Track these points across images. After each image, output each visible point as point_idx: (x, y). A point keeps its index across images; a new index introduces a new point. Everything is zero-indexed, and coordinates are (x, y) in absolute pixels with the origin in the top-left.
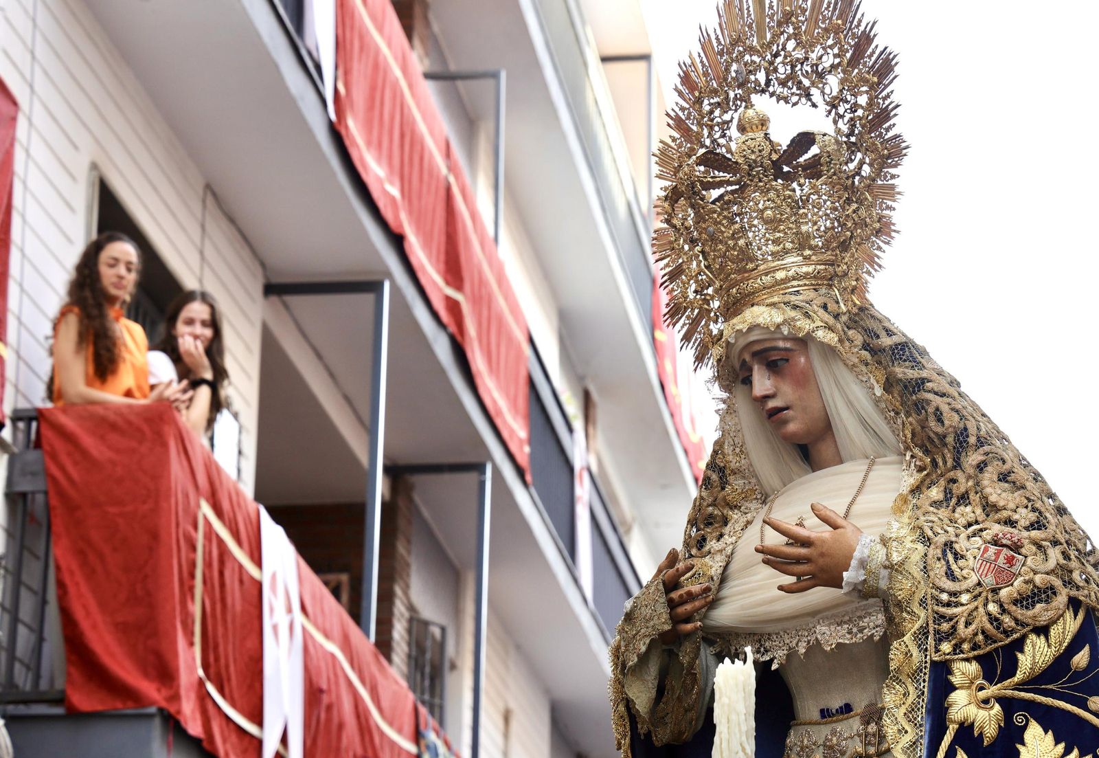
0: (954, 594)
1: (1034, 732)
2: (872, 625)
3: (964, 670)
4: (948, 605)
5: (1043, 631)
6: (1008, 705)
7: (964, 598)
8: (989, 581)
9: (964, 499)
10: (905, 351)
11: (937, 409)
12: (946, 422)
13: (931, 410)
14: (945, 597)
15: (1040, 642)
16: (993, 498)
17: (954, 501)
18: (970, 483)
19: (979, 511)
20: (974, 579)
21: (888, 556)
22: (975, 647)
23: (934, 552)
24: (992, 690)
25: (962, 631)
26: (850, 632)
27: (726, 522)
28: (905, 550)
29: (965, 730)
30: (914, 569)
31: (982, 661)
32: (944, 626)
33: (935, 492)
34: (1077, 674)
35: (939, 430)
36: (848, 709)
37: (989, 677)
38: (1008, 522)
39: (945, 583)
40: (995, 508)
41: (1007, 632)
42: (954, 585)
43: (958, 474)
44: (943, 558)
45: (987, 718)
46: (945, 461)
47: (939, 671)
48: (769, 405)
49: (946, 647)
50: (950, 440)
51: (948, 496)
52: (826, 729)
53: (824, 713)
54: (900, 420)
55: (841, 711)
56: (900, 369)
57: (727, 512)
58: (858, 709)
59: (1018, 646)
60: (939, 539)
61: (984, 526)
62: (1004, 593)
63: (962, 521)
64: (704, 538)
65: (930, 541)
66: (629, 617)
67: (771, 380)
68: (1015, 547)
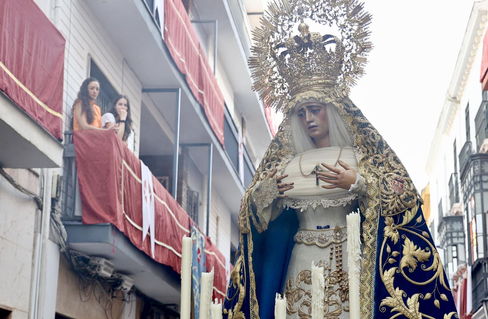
0: (388, 195)
1: (407, 241)
2: (342, 201)
4: (386, 199)
6: (401, 232)
7: (391, 197)
8: (397, 192)
9: (381, 164)
11: (373, 134)
12: (376, 139)
13: (370, 134)
14: (385, 196)
15: (409, 212)
16: (392, 165)
17: (377, 165)
18: (384, 159)
19: (387, 169)
20: (393, 191)
22: (393, 213)
23: (380, 180)
24: (397, 227)
25: (390, 207)
26: (334, 203)
27: (279, 160)
28: (371, 179)
29: (389, 239)
30: (375, 186)
31: (395, 218)
32: (385, 205)
33: (370, 160)
34: (419, 224)
35: (373, 140)
36: (328, 227)
37: (396, 222)
38: (398, 173)
39: (385, 191)
40: (393, 169)
41: (402, 209)
42: (388, 193)
43: (379, 156)
44: (383, 183)
45: (395, 236)
46: (373, 151)
47: (382, 219)
48: (312, 124)
49: (385, 212)
50: (377, 144)
51: (375, 163)
52: (318, 233)
53: (318, 228)
54: (355, 136)
55: (325, 228)
56: (359, 119)
57: (280, 157)
58: (333, 227)
59: (404, 214)
60: (382, 177)
61: (391, 173)
62: (401, 196)
63: (382, 171)
64: (270, 165)
65: (378, 177)
66: (257, 190)
67: (313, 116)
68: (402, 182)
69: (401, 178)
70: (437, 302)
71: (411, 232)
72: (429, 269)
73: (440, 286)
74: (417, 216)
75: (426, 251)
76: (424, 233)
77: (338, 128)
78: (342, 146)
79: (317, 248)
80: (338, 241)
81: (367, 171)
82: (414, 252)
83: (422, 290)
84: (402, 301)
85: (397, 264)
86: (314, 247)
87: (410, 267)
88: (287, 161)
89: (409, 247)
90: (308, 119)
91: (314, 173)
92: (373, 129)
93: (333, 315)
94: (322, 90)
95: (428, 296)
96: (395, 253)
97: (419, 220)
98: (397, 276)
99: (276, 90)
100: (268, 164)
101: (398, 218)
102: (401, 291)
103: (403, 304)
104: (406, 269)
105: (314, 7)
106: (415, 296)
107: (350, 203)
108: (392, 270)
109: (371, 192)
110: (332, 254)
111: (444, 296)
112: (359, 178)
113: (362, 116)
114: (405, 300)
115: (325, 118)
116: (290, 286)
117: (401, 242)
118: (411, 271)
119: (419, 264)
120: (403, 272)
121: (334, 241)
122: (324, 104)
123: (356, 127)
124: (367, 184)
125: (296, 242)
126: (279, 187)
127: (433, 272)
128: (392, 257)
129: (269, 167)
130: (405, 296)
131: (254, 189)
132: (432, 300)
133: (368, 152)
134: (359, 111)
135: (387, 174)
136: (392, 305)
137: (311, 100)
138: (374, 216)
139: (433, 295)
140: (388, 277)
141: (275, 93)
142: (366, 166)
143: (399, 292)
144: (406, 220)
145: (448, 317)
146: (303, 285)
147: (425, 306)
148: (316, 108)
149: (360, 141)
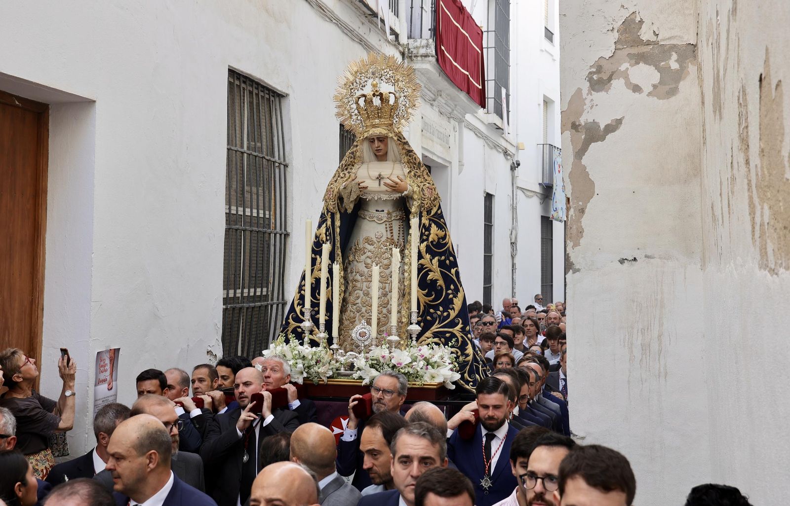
0: (424, 199)
1: (433, 225)
2: (393, 196)
3: (424, 213)
5: (435, 206)
6: (430, 220)
7: (426, 199)
8: (430, 196)
9: (419, 176)
10: (406, 143)
13: (414, 157)
15: (435, 208)
16: (426, 178)
17: (416, 177)
18: (421, 174)
19: (423, 180)
20: (427, 196)
21: (413, 189)
22: (427, 209)
23: (421, 190)
24: (428, 217)
25: (426, 206)
26: (388, 197)
27: (353, 166)
28: (416, 189)
29: (424, 224)
30: (418, 193)
31: (427, 212)
32: (423, 205)
33: (412, 173)
34: (439, 214)
35: (415, 161)
36: (383, 211)
37: (427, 214)
38: (429, 183)
39: (423, 196)
40: (426, 180)
41: (431, 206)
42: (425, 197)
43: (417, 171)
44: (422, 191)
45: (427, 223)
46: (414, 168)
47: (421, 213)
48: (378, 149)
49: (423, 209)
50: (417, 164)
51: (415, 175)
52: (377, 214)
53: (377, 211)
54: (403, 156)
55: (381, 211)
56: (406, 147)
57: (353, 164)
58: (386, 211)
59: (432, 209)
60: (421, 187)
61: (425, 183)
62: (432, 199)
63: (420, 181)
64: (347, 168)
65: (419, 187)
66: (345, 188)
67: (380, 143)
68: (432, 189)
69: (431, 187)
70: (448, 262)
71: (435, 219)
72: (444, 242)
73: (450, 252)
74: (438, 210)
75: (443, 231)
76: (442, 220)
77: (393, 151)
78: (395, 161)
79: (376, 224)
80: (390, 220)
81: (412, 182)
82: (437, 232)
83: (440, 254)
84: (430, 261)
85: (427, 240)
86: (373, 223)
87: (434, 241)
88: (358, 167)
89: (434, 228)
90: (376, 146)
91: (378, 178)
92: (415, 154)
93: (386, 265)
94: (387, 128)
95: (443, 258)
96: (427, 233)
97: (439, 212)
98: (427, 246)
99: (352, 120)
100: (346, 167)
101: (429, 212)
102: (430, 256)
103: (430, 263)
104: (432, 242)
105: (383, 72)
106: (436, 258)
107: (398, 198)
108: (425, 243)
109: (415, 197)
110: (386, 228)
111: (451, 258)
112: (409, 188)
113: (408, 145)
114: (431, 260)
115: (386, 145)
116: (358, 245)
117: (430, 225)
118: (434, 243)
119: (439, 239)
120: (430, 244)
121: (387, 220)
122: (387, 137)
123: (404, 151)
124: (413, 191)
125: (361, 217)
126: (359, 188)
127: (446, 244)
128: (425, 235)
129: (346, 169)
130: (431, 258)
131: (342, 187)
132: (445, 260)
133: (411, 167)
134: (407, 142)
135: (422, 184)
136: (424, 264)
137: (381, 134)
138: (417, 211)
139: (446, 257)
140: (423, 246)
141: (352, 122)
142: (410, 177)
143: (428, 256)
144: (433, 213)
145: (453, 271)
146: (367, 245)
147: (441, 264)
148: (382, 139)
149: (406, 160)
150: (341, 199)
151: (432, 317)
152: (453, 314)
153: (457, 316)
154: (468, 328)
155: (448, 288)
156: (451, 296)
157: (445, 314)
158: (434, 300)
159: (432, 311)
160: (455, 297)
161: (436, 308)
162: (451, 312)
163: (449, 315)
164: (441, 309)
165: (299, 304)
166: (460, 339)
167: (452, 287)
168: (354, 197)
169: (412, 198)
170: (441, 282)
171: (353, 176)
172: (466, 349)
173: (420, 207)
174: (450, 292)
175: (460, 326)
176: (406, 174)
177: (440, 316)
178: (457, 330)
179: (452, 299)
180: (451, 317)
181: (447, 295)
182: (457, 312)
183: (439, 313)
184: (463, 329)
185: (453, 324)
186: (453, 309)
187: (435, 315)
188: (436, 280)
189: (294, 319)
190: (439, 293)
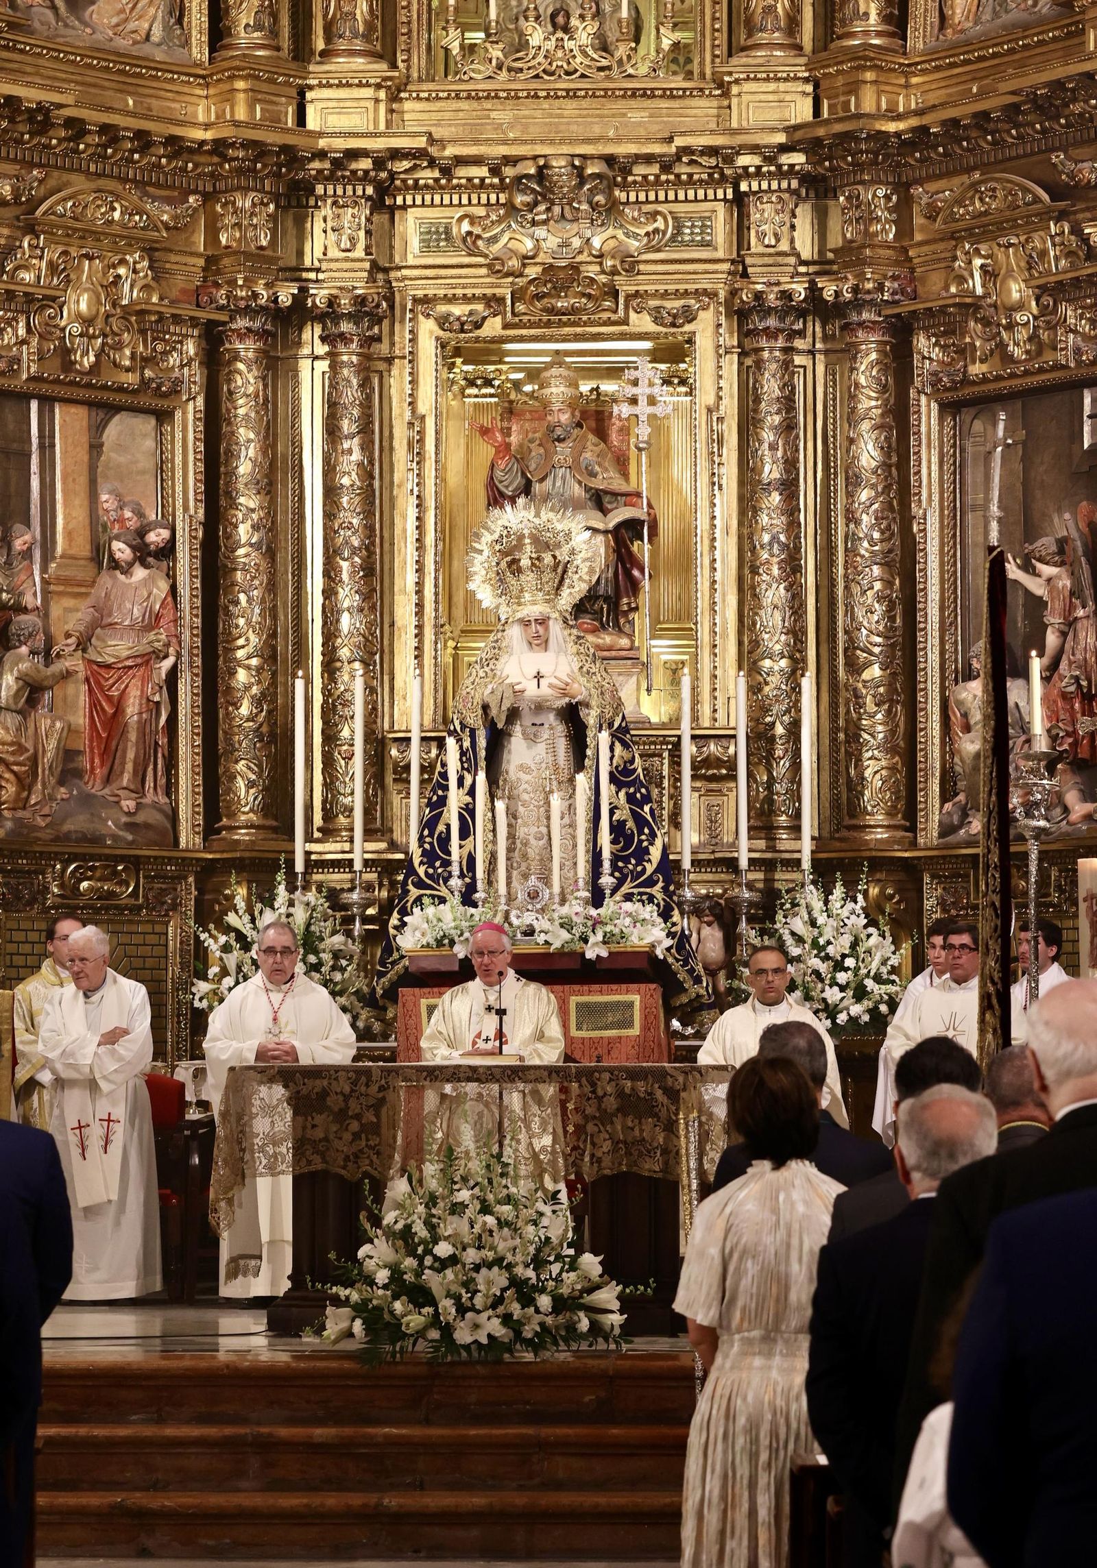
0: (604, 705)
1: (617, 743)
3: (606, 727)
5: (618, 716)
6: (613, 736)
7: (607, 706)
8: (611, 702)
9: (594, 673)
13: (586, 646)
15: (618, 718)
18: (596, 670)
21: (588, 692)
22: (608, 720)
23: (599, 692)
25: (607, 716)
27: (497, 659)
28: (592, 691)
30: (595, 697)
31: (609, 724)
32: (603, 714)
33: (584, 669)
34: (623, 728)
35: (588, 652)
36: (543, 724)
37: (609, 728)
38: (608, 683)
39: (602, 702)
41: (614, 717)
42: (604, 703)
43: (592, 665)
44: (601, 694)
46: (587, 661)
47: (600, 725)
48: (536, 634)
49: (603, 720)
50: (591, 656)
52: (534, 729)
53: (533, 724)
54: (570, 645)
55: (540, 725)
56: (575, 632)
57: (498, 657)
58: (547, 725)
59: (615, 720)
60: (599, 689)
61: (603, 683)
62: (614, 705)
63: (596, 681)
64: (488, 663)
65: (596, 688)
66: (491, 693)
67: (539, 628)
70: (638, 795)
71: (619, 735)
72: (632, 767)
73: (641, 782)
74: (622, 721)
75: (630, 752)
76: (628, 736)
77: (557, 638)
78: (557, 653)
79: (533, 743)
80: (553, 738)
81: (585, 682)
82: (622, 753)
83: (628, 785)
84: (615, 795)
85: (611, 764)
86: (529, 741)
87: (620, 765)
88: (504, 661)
89: (618, 748)
90: (533, 631)
91: (535, 677)
94: (549, 605)
95: (632, 790)
97: (623, 724)
102: (614, 786)
103: (616, 797)
104: (617, 767)
106: (623, 790)
107: (566, 705)
109: (593, 703)
110: (547, 749)
111: (643, 790)
112: (583, 690)
114: (617, 793)
115: (547, 629)
116: (507, 774)
117: (613, 744)
118: (619, 768)
119: (625, 762)
120: (614, 770)
121: (549, 737)
122: (549, 618)
123: (572, 638)
124: (589, 695)
126: (513, 692)
127: (635, 770)
129: (488, 665)
130: (617, 790)
131: (487, 692)
132: (635, 793)
135: (600, 684)
139: (635, 789)
142: (583, 675)
144: (616, 725)
145: (647, 808)
146: (521, 775)
147: (630, 799)
148: (543, 621)
149: (574, 650)
150: (485, 708)
151: (621, 873)
152: (650, 869)
153: (655, 871)
154: (672, 888)
155: (641, 833)
156: (645, 844)
157: (639, 868)
158: (624, 849)
159: (620, 864)
160: (652, 844)
161: (626, 860)
162: (647, 865)
163: (644, 870)
164: (633, 861)
165: (421, 863)
166: (662, 903)
167: (646, 831)
168: (506, 705)
169: (587, 706)
170: (630, 824)
171: (498, 673)
172: (671, 917)
173: (600, 717)
174: (643, 837)
175: (660, 884)
176: (576, 669)
177: (632, 872)
178: (656, 889)
179: (647, 848)
180: (649, 872)
181: (640, 841)
182: (655, 865)
183: (631, 867)
184: (665, 889)
185: (650, 882)
186: (649, 861)
187: (625, 871)
188: (625, 821)
189: (415, 885)
190: (629, 840)
